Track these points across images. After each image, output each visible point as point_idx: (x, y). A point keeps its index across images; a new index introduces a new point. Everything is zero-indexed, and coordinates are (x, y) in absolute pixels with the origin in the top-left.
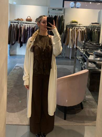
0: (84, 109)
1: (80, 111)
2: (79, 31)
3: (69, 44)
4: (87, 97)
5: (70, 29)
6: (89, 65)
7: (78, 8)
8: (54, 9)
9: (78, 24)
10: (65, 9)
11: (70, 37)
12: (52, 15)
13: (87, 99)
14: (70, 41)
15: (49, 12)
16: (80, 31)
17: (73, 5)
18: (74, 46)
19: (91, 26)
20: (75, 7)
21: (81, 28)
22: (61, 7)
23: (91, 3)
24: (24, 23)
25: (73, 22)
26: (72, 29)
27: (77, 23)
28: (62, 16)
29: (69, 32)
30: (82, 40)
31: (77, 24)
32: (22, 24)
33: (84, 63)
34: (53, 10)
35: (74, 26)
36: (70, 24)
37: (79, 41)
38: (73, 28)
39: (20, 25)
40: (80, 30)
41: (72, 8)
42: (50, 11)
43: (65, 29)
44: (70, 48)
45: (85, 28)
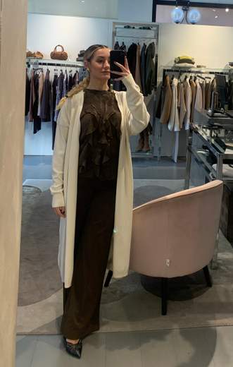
0: (213, 286)
1: (205, 292)
2: (198, 85)
3: (172, 119)
4: (220, 255)
5: (172, 79)
6: (224, 171)
7: (193, 23)
8: (129, 27)
9: (195, 65)
10: (158, 26)
11: (175, 100)
12: (123, 43)
13: (220, 262)
14: (175, 112)
15: (114, 34)
16: (200, 84)
17: (179, 15)
18: (184, 123)
19: (230, 70)
20: (186, 20)
21: (203, 76)
22: (148, 20)
23: (227, 10)
24: (44, 64)
25: (182, 61)
26: (179, 78)
27: (193, 63)
28: (152, 46)
29: (171, 86)
30: (206, 109)
31: (191, 65)
32: (40, 66)
33: (211, 165)
34: (125, 27)
35: (185, 72)
36: (172, 65)
37: (199, 111)
38: (182, 78)
39: (35, 70)
40: (201, 81)
41: (177, 23)
42: (118, 30)
43: (160, 79)
44: (176, 130)
45: (213, 76)
